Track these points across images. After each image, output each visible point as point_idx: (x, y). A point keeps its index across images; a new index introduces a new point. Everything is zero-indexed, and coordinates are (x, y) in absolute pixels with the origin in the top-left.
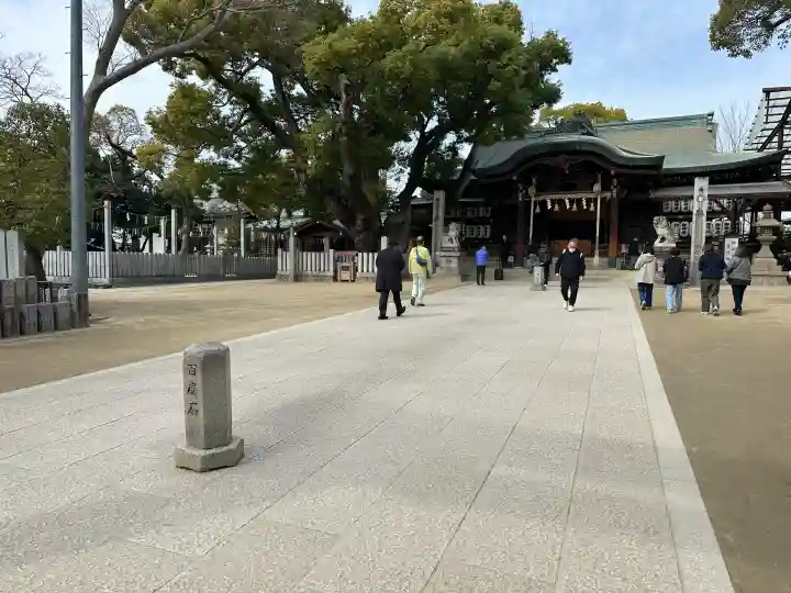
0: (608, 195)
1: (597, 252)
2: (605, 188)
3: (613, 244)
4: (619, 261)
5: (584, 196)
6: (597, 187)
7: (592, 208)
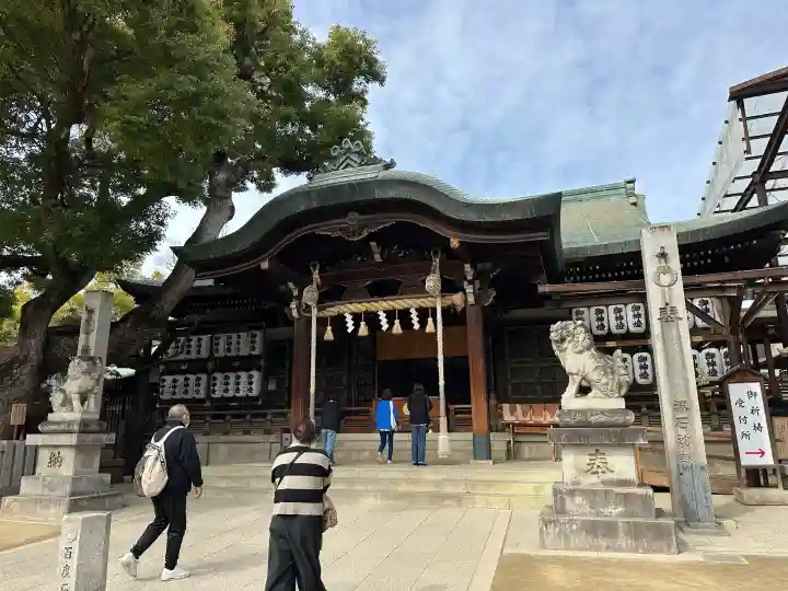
0: (457, 299)
1: (443, 421)
2: (448, 287)
3: (478, 403)
4: (499, 442)
5: (411, 303)
6: (432, 282)
7: (430, 328)
